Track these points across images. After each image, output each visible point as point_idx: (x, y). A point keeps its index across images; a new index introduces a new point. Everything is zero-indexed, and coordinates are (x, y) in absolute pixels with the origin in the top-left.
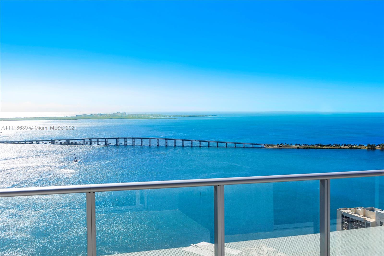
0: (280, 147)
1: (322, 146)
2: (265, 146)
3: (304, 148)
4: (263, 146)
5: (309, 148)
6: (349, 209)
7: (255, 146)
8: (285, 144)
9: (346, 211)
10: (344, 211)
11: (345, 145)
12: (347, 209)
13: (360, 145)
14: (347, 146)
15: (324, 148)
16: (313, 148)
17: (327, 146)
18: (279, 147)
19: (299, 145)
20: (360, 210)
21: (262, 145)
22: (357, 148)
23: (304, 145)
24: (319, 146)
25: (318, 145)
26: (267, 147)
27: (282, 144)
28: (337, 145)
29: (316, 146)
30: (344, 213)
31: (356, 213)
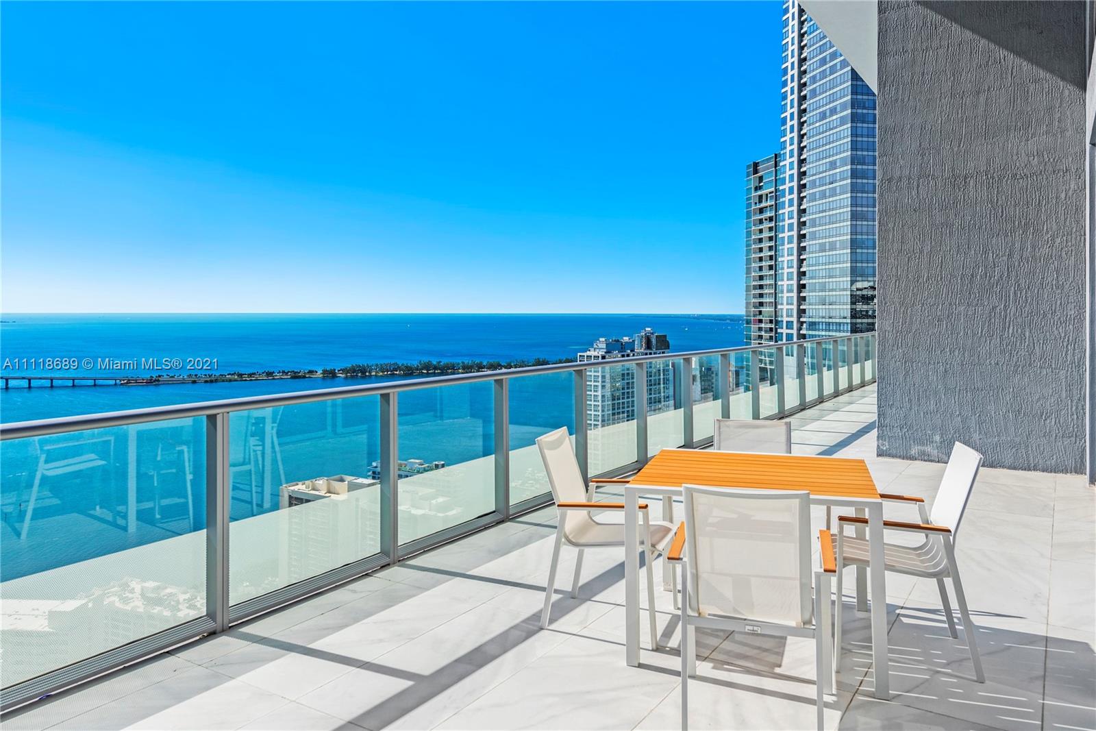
0: (157, 383)
1: (240, 375)
2: (122, 382)
3: (206, 382)
4: (118, 381)
5: (216, 381)
6: (300, 483)
7: (99, 382)
8: (167, 375)
9: (296, 488)
10: (292, 488)
11: (283, 372)
12: (297, 484)
13: (311, 372)
14: (287, 374)
15: (246, 380)
16: (223, 381)
17: (250, 375)
18: (153, 382)
19: (196, 375)
20: (321, 482)
21: (116, 380)
22: (304, 377)
23: (206, 375)
24: (236, 377)
25: (233, 374)
26: (127, 383)
27: (160, 376)
28: (270, 374)
29: (230, 376)
30: (293, 491)
31: (313, 489)
